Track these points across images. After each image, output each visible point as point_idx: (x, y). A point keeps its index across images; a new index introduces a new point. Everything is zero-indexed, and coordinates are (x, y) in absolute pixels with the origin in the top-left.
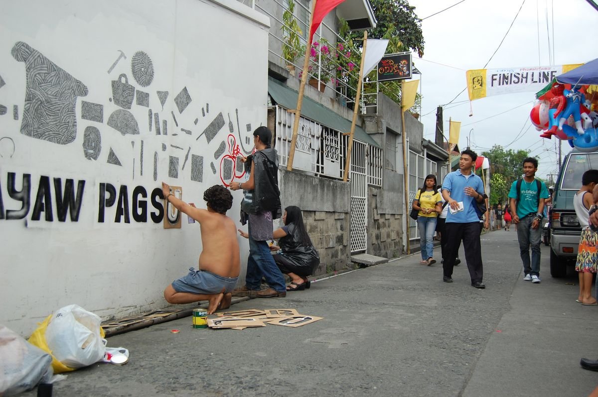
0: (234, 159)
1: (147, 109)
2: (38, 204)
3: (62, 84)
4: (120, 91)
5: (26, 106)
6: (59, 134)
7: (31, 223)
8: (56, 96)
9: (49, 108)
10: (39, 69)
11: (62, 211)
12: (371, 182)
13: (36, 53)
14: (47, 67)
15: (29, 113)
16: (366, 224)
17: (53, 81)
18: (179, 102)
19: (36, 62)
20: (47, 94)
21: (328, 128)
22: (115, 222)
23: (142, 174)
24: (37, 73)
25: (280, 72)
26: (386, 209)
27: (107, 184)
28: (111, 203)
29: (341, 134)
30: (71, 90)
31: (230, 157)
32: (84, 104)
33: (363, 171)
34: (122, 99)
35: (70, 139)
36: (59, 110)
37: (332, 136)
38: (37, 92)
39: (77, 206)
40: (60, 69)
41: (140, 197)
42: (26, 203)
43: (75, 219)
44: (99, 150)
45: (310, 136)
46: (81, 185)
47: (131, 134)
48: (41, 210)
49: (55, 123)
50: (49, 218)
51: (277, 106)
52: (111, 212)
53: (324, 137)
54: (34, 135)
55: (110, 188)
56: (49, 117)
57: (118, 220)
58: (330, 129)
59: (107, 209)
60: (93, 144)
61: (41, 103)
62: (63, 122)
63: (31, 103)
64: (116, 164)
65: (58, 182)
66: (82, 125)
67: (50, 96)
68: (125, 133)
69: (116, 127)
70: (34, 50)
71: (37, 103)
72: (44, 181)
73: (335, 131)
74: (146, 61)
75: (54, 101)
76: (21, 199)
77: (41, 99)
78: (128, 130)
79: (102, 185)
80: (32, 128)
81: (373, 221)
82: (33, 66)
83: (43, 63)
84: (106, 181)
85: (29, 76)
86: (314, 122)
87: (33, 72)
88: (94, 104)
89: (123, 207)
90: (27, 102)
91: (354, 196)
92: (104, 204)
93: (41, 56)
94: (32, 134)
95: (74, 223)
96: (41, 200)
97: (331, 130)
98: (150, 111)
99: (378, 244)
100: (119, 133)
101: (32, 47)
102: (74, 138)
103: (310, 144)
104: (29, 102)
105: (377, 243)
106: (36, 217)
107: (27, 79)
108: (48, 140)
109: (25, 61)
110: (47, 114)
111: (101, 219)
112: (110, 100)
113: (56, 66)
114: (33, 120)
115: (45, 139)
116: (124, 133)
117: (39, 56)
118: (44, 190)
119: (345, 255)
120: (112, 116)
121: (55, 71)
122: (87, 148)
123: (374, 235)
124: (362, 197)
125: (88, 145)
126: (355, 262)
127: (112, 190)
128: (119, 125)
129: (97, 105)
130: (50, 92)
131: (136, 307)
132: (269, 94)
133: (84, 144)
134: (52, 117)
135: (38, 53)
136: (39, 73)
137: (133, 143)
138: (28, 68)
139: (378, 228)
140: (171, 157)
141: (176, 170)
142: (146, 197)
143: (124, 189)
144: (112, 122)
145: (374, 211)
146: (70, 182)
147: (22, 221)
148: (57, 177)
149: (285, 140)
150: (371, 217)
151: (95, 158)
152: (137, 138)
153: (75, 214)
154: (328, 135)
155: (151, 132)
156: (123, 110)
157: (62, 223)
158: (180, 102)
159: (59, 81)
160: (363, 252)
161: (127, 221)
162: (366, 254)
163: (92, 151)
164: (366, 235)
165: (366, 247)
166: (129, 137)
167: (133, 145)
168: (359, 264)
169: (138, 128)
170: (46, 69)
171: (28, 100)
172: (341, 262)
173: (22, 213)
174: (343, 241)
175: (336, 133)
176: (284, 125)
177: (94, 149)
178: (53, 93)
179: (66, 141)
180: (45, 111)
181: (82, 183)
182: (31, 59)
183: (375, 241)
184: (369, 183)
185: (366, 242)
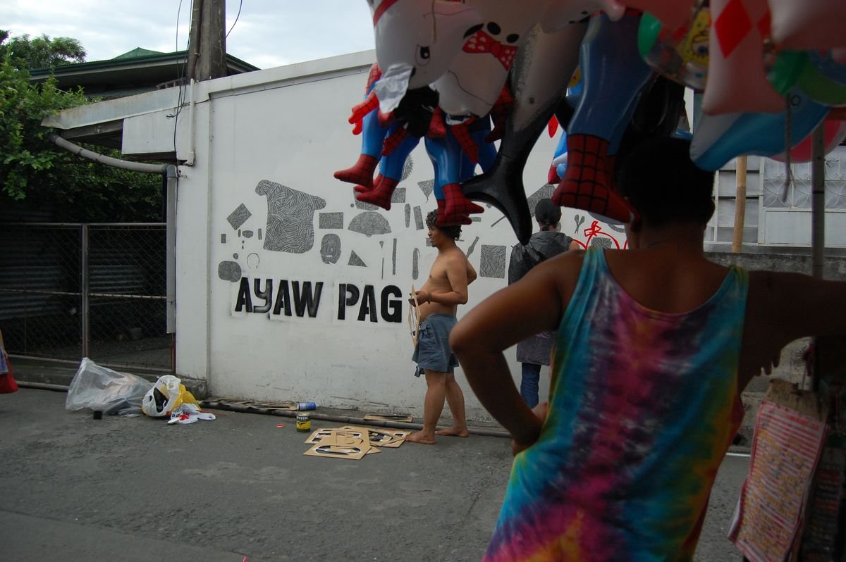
1: (403, 205)
2: (278, 302)
3: (299, 203)
5: (268, 228)
6: (296, 245)
7: (273, 316)
9: (287, 225)
10: (279, 196)
11: (299, 308)
14: (285, 193)
15: (270, 232)
17: (291, 203)
19: (276, 192)
20: (286, 214)
22: (358, 320)
23: (394, 273)
24: (276, 200)
27: (348, 285)
28: (353, 302)
30: (308, 206)
32: (321, 215)
35: (307, 247)
36: (296, 226)
39: (315, 305)
40: (299, 191)
41: (391, 297)
42: (269, 301)
43: (313, 314)
44: (339, 254)
46: (319, 286)
47: (379, 234)
48: (282, 306)
50: (288, 313)
52: (353, 311)
54: (275, 249)
55: (353, 289)
57: (361, 318)
59: (348, 309)
60: (332, 250)
61: (281, 223)
62: (300, 234)
63: (272, 225)
64: (359, 265)
65: (296, 284)
66: (319, 234)
67: (288, 216)
68: (371, 235)
69: (359, 230)
70: (274, 183)
71: (277, 224)
72: (284, 284)
75: (292, 219)
76: (265, 298)
77: (281, 220)
78: (376, 231)
79: (342, 287)
80: (273, 244)
82: (273, 195)
83: (281, 191)
84: (346, 282)
85: (270, 204)
87: (273, 200)
88: (332, 213)
89: (368, 305)
92: (343, 304)
93: (280, 186)
94: (273, 249)
95: (312, 319)
96: (281, 299)
98: (408, 207)
100: (363, 236)
101: (272, 181)
102: (311, 247)
106: (277, 312)
107: (268, 207)
108: (286, 252)
109: (266, 194)
110: (286, 231)
111: (341, 316)
112: (352, 205)
113: (294, 190)
115: (283, 251)
116: (369, 235)
117: (278, 187)
118: (283, 291)
120: (354, 221)
121: (293, 194)
122: (325, 254)
125: (327, 251)
127: (354, 290)
128: (363, 227)
129: (336, 213)
130: (289, 213)
131: (387, 406)
133: (321, 251)
134: (290, 233)
135: (278, 184)
136: (278, 200)
137: (382, 243)
138: (269, 198)
142: (401, 296)
143: (369, 290)
144: (355, 226)
146: (307, 285)
147: (266, 314)
148: (294, 280)
151: (334, 262)
152: (387, 238)
153: (313, 311)
155: (409, 228)
156: (369, 213)
157: (301, 318)
161: (374, 319)
163: (330, 256)
166: (377, 238)
167: (382, 246)
169: (389, 227)
171: (269, 223)
173: (265, 308)
177: (333, 254)
178: (292, 212)
179: (304, 250)
180: (284, 229)
181: (320, 285)
182: (272, 191)
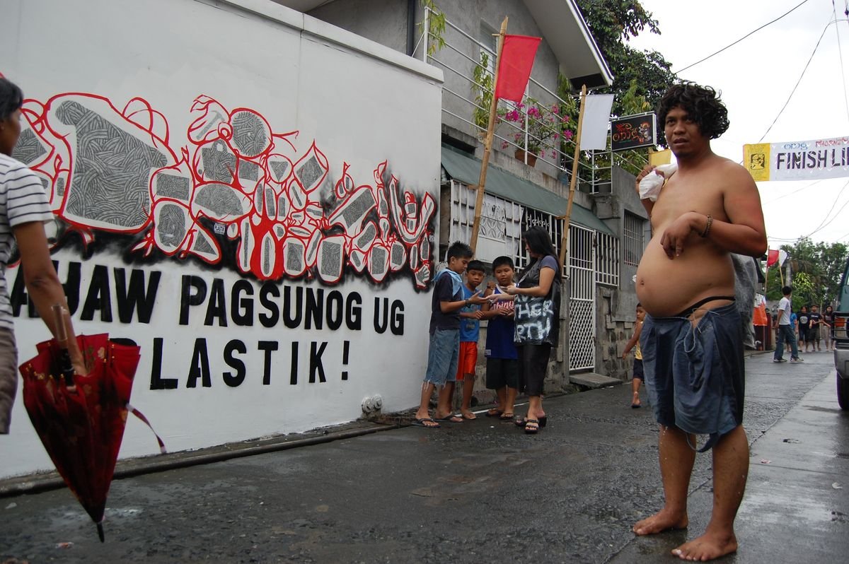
0: (389, 248)
1: (255, 184)
2: (91, 300)
3: (128, 152)
4: (215, 162)
5: (77, 179)
6: (123, 214)
8: (119, 166)
9: (109, 181)
10: (96, 133)
12: (601, 280)
13: (92, 115)
14: (107, 132)
15: (79, 187)
16: (594, 335)
17: (116, 149)
18: (303, 175)
19: (91, 126)
20: (107, 164)
21: (533, 210)
22: (205, 324)
23: (246, 265)
24: (92, 138)
25: (464, 139)
26: (624, 316)
27: (193, 278)
28: (199, 301)
29: (553, 218)
30: (141, 160)
31: (383, 245)
32: (160, 177)
33: (590, 266)
34: (218, 171)
35: (140, 219)
36: (123, 184)
37: (540, 219)
38: (92, 162)
39: (148, 304)
40: (127, 134)
41: (243, 294)
43: (144, 320)
44: (182, 234)
45: (504, 220)
46: (154, 277)
47: (231, 214)
48: (97, 306)
49: (117, 200)
50: (107, 318)
51: (452, 181)
52: (198, 312)
53: (527, 221)
54: (86, 215)
55: (198, 282)
56: (110, 192)
57: (209, 322)
58: (536, 211)
59: (192, 309)
60: (174, 227)
61: (98, 175)
62: (129, 198)
63: (82, 176)
64: (207, 251)
65: (119, 273)
67: (111, 167)
68: (221, 214)
69: (208, 206)
70: (88, 111)
71: (91, 175)
72: (100, 271)
73: (544, 214)
74: (255, 125)
75: (116, 173)
77: (98, 170)
78: (227, 210)
79: (186, 279)
80: (84, 206)
81: (604, 330)
82: (87, 130)
83: (101, 127)
84: (192, 273)
85: (81, 142)
86: (511, 202)
87: (86, 138)
88: (175, 177)
89: (217, 306)
90: (77, 174)
91: (575, 299)
92: (188, 302)
93: (99, 119)
94: (84, 214)
95: (144, 324)
97: (539, 213)
98: (260, 186)
99: (613, 361)
100: (212, 214)
101: (86, 107)
103: (505, 230)
104: (80, 174)
105: (610, 359)
106: (88, 316)
107: (78, 146)
108: (106, 221)
109: (76, 124)
110: (106, 189)
111: (184, 321)
113: (121, 131)
114: (85, 196)
115: (102, 220)
116: (219, 214)
117: (96, 118)
119: (560, 374)
120: (202, 192)
121: (119, 136)
122: (165, 231)
123: (606, 349)
124: (587, 300)
125: (166, 229)
126: (575, 384)
127: (200, 284)
128: (212, 203)
129: (178, 178)
130: (111, 162)
132: (442, 166)
133: (161, 226)
134: (113, 193)
135: (95, 114)
136: (95, 139)
137: (232, 226)
138: (80, 132)
139: (613, 340)
140: (291, 244)
141: (298, 260)
142: (253, 294)
143: (218, 285)
144: (201, 200)
145: (606, 318)
146: (139, 274)
148: (119, 267)
149: (466, 225)
150: (601, 325)
151: (176, 245)
154: (533, 218)
156: (219, 185)
157: (126, 325)
158: (306, 175)
159: (124, 149)
160: (591, 370)
161: (223, 324)
162: (594, 373)
163: (171, 236)
164: (594, 348)
165: (594, 364)
167: (233, 229)
168: (580, 386)
169: (241, 208)
170: (106, 133)
171: (78, 172)
172: (553, 383)
174: (556, 356)
175: (546, 217)
176: (464, 206)
177: (175, 232)
178: (116, 163)
179: (134, 222)
180: (103, 185)
181: (156, 275)
182: (84, 122)
183: (606, 356)
184: (598, 282)
185: (594, 358)
